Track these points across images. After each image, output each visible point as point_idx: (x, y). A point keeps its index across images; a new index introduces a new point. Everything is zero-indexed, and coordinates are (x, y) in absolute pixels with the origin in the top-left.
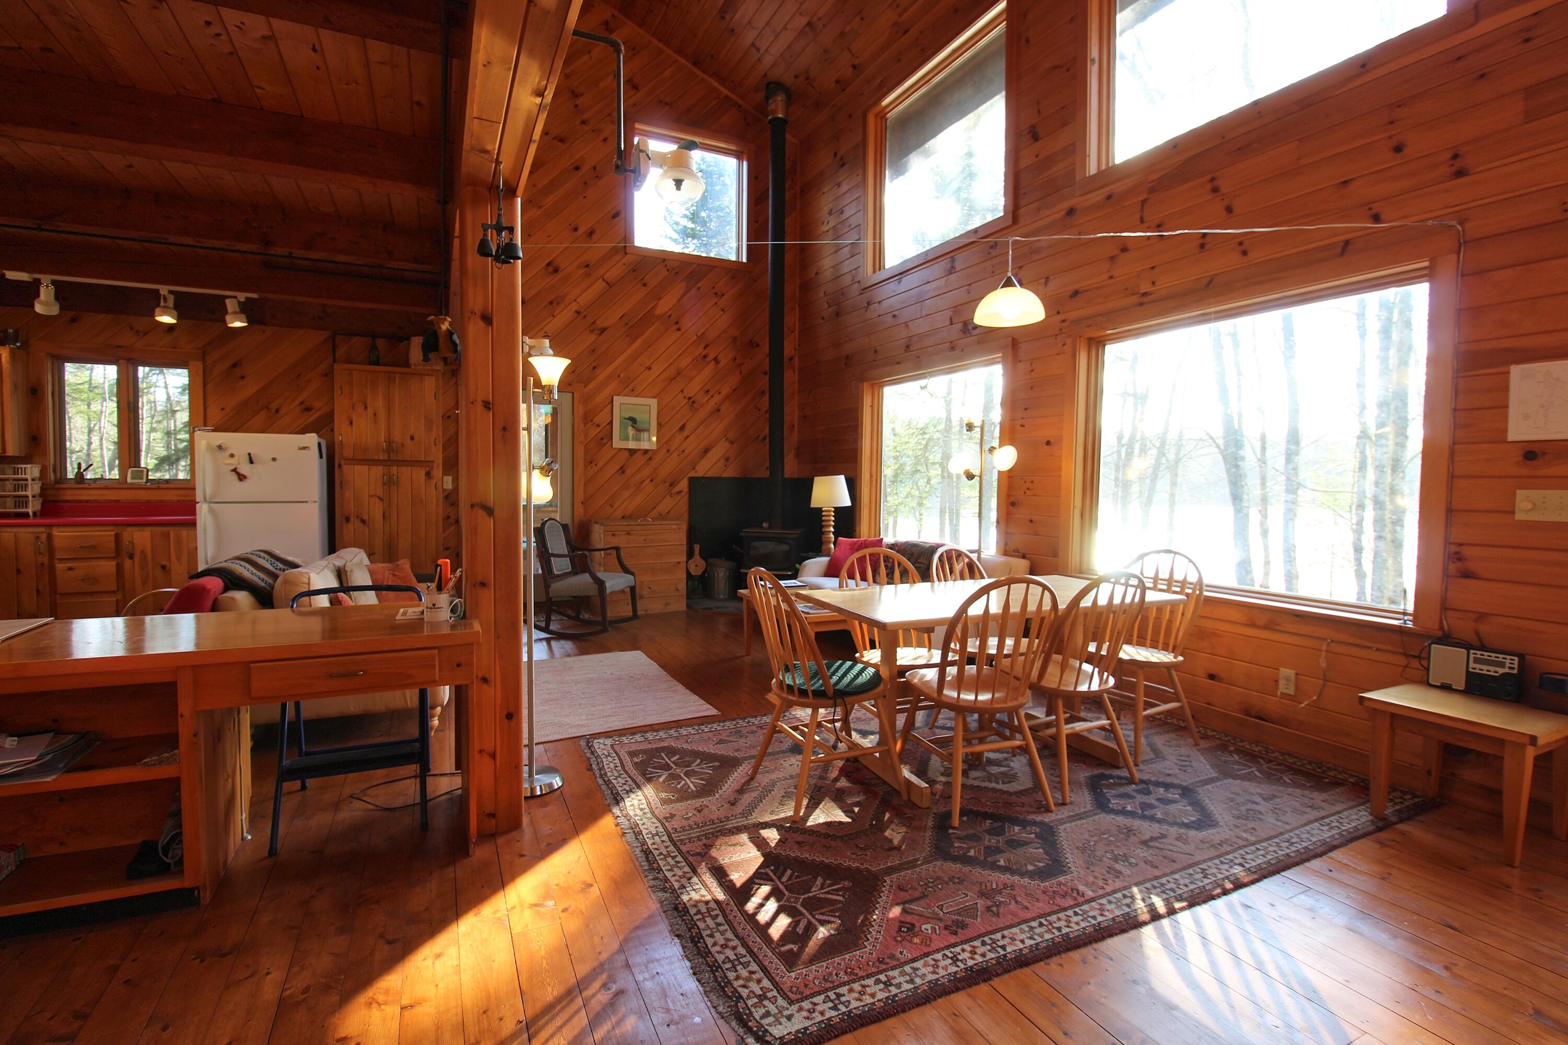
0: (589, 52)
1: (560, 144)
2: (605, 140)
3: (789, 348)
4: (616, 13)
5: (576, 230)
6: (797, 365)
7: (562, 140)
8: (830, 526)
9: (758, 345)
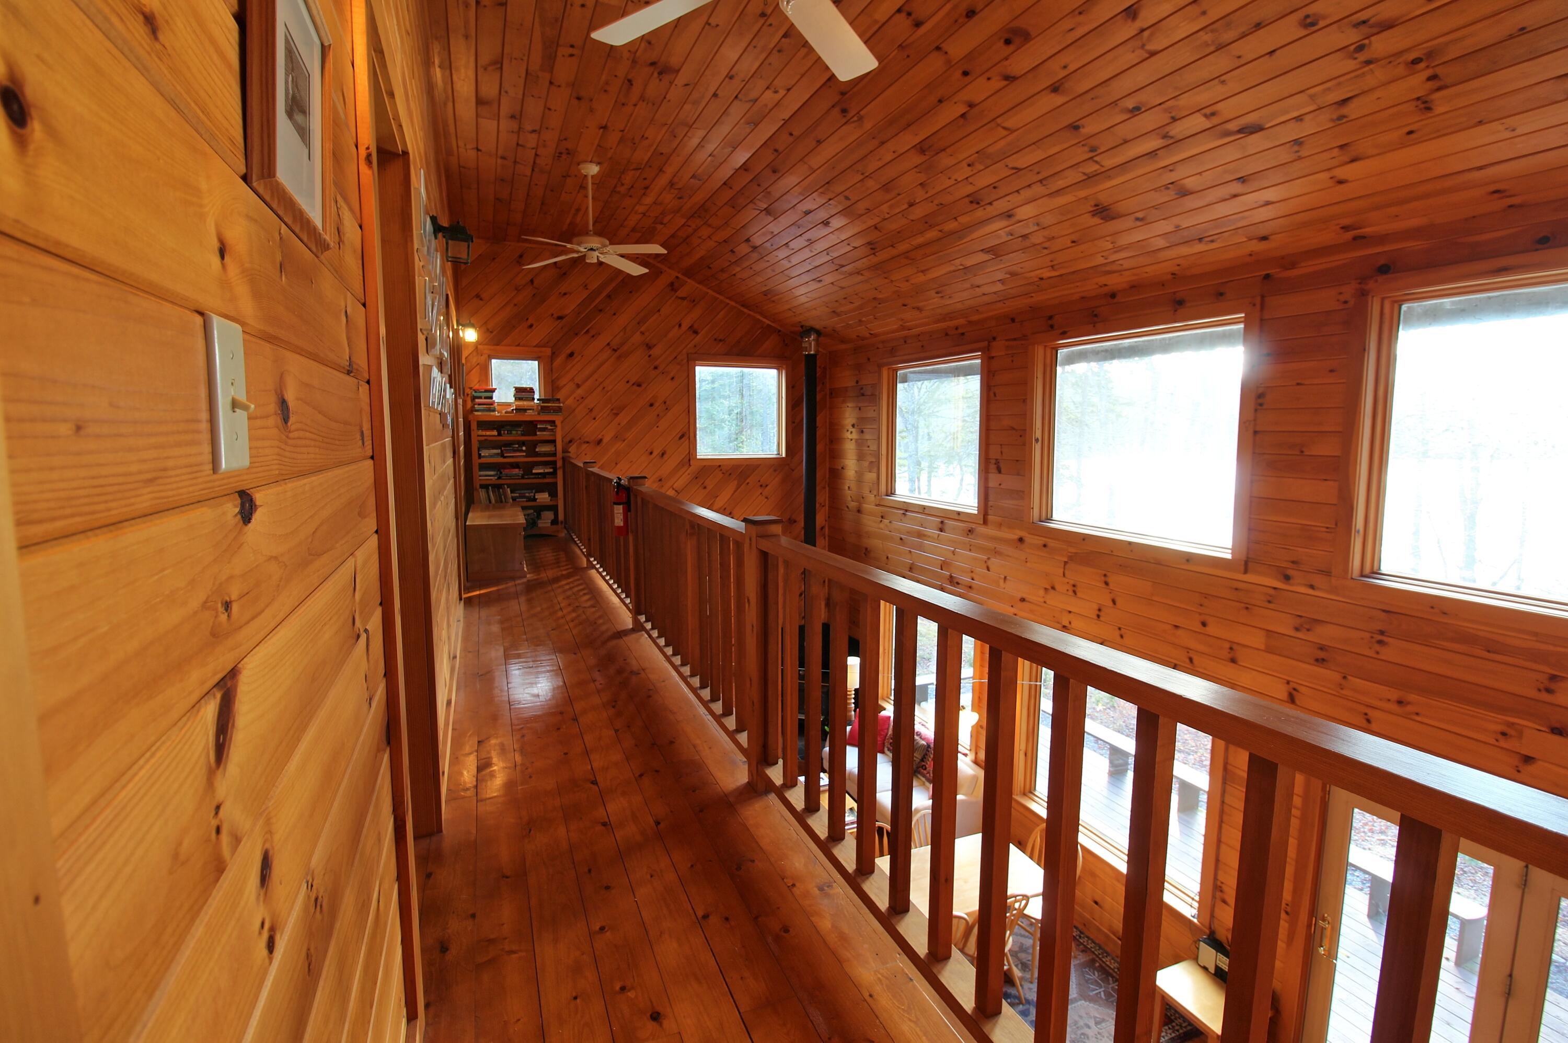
0: (659, 311)
1: (638, 388)
2: (672, 379)
3: (820, 519)
4: (679, 275)
5: (651, 453)
6: (827, 533)
7: (639, 385)
8: (850, 699)
9: (795, 521)
